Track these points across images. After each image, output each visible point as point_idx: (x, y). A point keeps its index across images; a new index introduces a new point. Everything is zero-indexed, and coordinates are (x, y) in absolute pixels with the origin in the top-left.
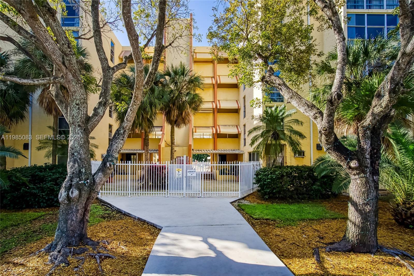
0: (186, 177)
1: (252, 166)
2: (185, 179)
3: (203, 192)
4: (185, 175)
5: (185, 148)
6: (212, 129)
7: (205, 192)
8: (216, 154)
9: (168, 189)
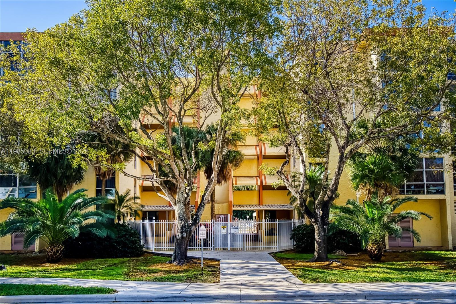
0: (230, 233)
1: (292, 223)
2: (229, 235)
3: (245, 247)
4: (229, 232)
5: (225, 205)
6: (257, 179)
7: (247, 247)
8: (262, 211)
9: (214, 244)
